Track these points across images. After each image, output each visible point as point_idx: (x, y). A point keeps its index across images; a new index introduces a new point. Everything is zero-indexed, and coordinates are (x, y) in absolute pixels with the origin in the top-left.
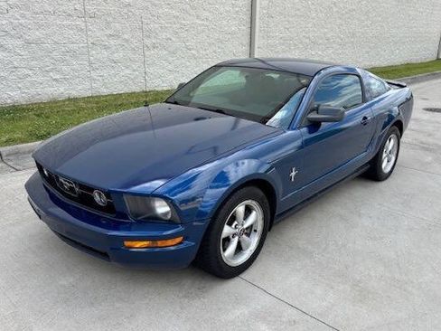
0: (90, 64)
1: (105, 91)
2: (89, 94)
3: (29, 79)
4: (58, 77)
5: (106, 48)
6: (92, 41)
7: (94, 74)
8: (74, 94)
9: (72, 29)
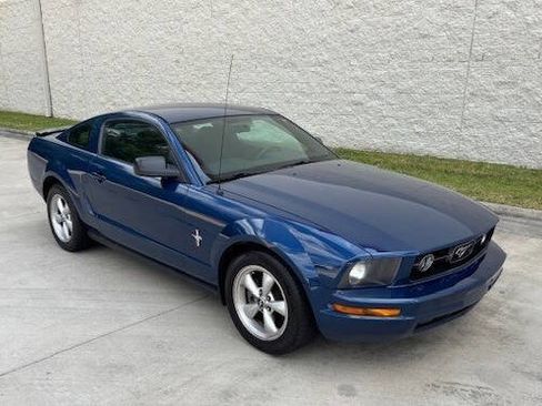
0: (464, 120)
1: (475, 156)
2: (453, 156)
3: (393, 129)
4: (421, 130)
5: (491, 99)
6: (471, 90)
7: (465, 133)
8: (434, 151)
9: (449, 77)
